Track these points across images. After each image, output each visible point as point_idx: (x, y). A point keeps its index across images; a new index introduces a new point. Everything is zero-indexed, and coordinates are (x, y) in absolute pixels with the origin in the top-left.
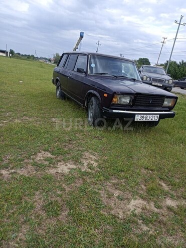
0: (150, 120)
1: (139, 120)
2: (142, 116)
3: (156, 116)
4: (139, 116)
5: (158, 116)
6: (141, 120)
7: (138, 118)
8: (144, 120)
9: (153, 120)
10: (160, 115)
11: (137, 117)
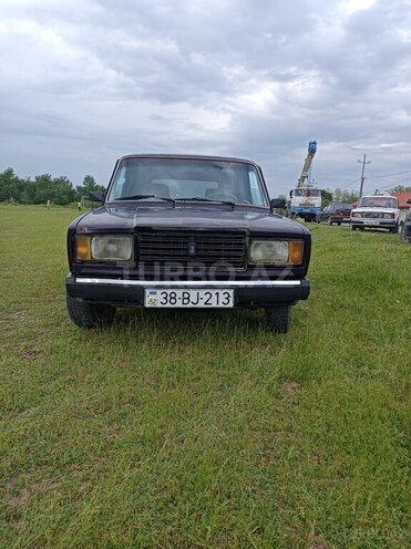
0: (201, 305)
1: (159, 305)
2: (169, 292)
3: (221, 292)
4: (159, 292)
5: (231, 292)
6: (168, 305)
7: (154, 299)
8: (179, 304)
9: (214, 305)
10: (236, 289)
11: (152, 297)
